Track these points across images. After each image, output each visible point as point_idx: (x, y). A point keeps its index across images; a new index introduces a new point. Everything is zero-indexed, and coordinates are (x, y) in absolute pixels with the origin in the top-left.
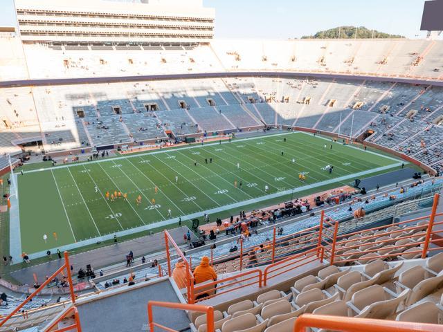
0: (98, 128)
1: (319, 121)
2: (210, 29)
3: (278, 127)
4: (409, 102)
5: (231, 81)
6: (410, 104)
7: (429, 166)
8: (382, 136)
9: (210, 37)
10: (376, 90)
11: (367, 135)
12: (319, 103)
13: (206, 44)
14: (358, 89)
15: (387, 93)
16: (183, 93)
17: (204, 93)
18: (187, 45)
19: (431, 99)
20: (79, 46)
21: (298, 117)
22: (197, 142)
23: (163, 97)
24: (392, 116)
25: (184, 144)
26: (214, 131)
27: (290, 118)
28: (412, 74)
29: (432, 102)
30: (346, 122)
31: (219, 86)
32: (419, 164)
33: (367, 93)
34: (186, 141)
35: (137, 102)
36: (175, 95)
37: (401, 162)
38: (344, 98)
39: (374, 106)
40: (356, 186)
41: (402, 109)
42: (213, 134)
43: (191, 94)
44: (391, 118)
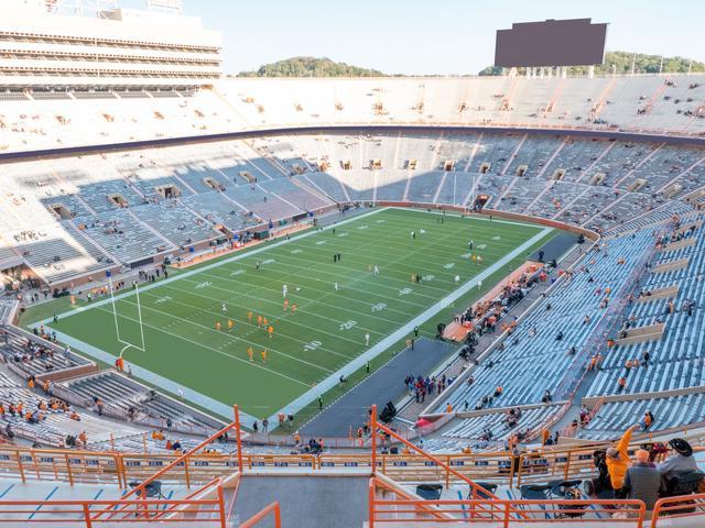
0: (107, 233)
1: (406, 191)
2: (216, 64)
3: (357, 205)
4: (510, 155)
5: (259, 142)
6: (513, 158)
7: (581, 227)
8: (499, 201)
9: (216, 76)
10: (463, 144)
11: (481, 202)
12: (395, 167)
13: (207, 87)
14: (439, 142)
15: (477, 147)
16: (202, 164)
17: (230, 163)
18: (182, 89)
19: (534, 150)
20: (8, 92)
21: (375, 186)
22: (271, 238)
23: (175, 172)
24: (499, 174)
25: (255, 243)
26: (282, 219)
27: (365, 188)
28: (504, 120)
29: (537, 155)
30: (444, 187)
31: (245, 151)
32: (566, 228)
33: (452, 148)
34: (257, 236)
35: (143, 184)
36: (192, 167)
37: (548, 230)
38: (426, 156)
39: (469, 164)
40: (540, 260)
41: (507, 165)
42: (280, 224)
43: (214, 165)
44: (500, 178)
